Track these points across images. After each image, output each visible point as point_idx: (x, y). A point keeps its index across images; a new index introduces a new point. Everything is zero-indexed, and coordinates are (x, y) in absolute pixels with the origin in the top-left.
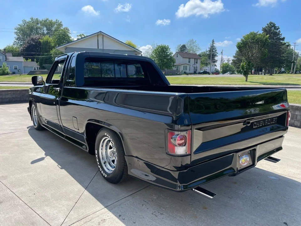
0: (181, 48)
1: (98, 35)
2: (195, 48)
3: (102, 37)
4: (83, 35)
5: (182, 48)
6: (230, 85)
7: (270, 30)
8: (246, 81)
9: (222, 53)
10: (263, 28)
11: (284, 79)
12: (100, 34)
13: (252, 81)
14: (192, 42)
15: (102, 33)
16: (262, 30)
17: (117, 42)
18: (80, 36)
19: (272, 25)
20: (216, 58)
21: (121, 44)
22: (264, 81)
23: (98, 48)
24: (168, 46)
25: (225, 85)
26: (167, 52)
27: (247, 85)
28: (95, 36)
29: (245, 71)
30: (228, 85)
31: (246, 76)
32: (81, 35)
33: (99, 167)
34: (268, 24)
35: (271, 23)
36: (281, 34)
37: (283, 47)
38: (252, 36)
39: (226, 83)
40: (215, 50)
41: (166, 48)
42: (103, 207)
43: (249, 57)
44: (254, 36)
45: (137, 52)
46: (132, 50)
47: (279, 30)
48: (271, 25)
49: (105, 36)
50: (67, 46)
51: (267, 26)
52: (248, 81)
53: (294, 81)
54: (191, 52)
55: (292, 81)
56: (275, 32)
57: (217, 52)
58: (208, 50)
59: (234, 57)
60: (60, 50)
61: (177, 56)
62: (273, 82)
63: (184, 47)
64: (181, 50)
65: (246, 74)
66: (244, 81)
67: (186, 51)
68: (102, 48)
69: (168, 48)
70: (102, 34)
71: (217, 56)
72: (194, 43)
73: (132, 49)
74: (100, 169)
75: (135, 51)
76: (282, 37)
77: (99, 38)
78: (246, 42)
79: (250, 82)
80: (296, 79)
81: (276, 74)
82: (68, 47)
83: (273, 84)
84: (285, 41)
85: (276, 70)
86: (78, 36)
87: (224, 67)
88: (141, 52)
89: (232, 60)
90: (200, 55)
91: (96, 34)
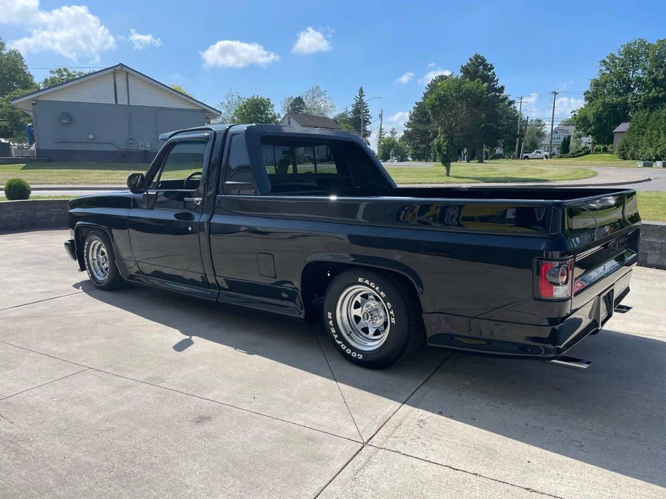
0: (292, 105)
1: (114, 73)
2: (322, 106)
3: (125, 77)
4: (65, 70)
5: (295, 105)
6: (421, 183)
7: (476, 72)
8: (448, 174)
9: (381, 116)
10: (462, 66)
11: (515, 170)
12: (119, 71)
13: (457, 175)
14: (316, 92)
15: (124, 68)
16: (461, 71)
17: (161, 89)
18: (57, 71)
19: (480, 60)
20: (368, 128)
21: (172, 94)
22: (480, 174)
23: (116, 101)
24: (268, 99)
25: (411, 183)
26: (267, 114)
27: (453, 183)
28: (109, 74)
29: (444, 156)
30: (416, 183)
31: (446, 166)
32: (60, 70)
33: (339, 342)
34: (471, 60)
35: (477, 57)
36: (497, 80)
37: (501, 105)
38: (456, 84)
39: (411, 180)
40: (366, 110)
41: (264, 106)
42: (400, 404)
43: (450, 128)
44: (459, 86)
45: (209, 112)
46: (197, 108)
47: (492, 71)
48: (476, 60)
49: (133, 76)
50: (37, 97)
51: (469, 62)
52: (450, 174)
53: (534, 174)
54: (315, 113)
55: (530, 174)
56: (486, 75)
57: (369, 114)
58: (350, 109)
59: (409, 125)
60: (19, 106)
61: (289, 123)
62: (498, 176)
63: (299, 101)
64: (294, 110)
65: (446, 162)
66: (443, 176)
67: (305, 111)
68: (125, 103)
69: (269, 103)
70: (124, 71)
71: (370, 123)
72: (319, 95)
73: (198, 106)
74: (343, 345)
75: (205, 110)
76: (499, 85)
77: (117, 79)
78: (445, 95)
79: (456, 177)
80: (536, 169)
81: (487, 159)
82: (40, 99)
83: (499, 180)
84: (505, 93)
85: (486, 152)
86: (52, 72)
87: (385, 145)
88: (219, 114)
89: (405, 132)
90: (335, 120)
91: (112, 70)
